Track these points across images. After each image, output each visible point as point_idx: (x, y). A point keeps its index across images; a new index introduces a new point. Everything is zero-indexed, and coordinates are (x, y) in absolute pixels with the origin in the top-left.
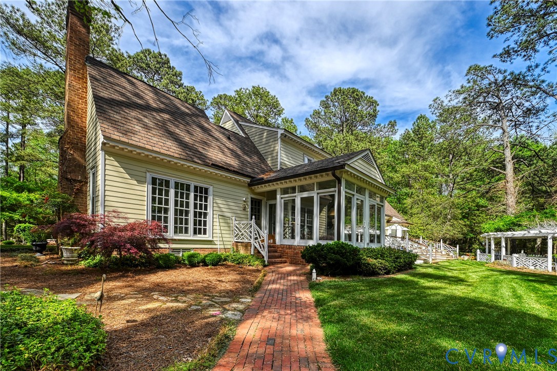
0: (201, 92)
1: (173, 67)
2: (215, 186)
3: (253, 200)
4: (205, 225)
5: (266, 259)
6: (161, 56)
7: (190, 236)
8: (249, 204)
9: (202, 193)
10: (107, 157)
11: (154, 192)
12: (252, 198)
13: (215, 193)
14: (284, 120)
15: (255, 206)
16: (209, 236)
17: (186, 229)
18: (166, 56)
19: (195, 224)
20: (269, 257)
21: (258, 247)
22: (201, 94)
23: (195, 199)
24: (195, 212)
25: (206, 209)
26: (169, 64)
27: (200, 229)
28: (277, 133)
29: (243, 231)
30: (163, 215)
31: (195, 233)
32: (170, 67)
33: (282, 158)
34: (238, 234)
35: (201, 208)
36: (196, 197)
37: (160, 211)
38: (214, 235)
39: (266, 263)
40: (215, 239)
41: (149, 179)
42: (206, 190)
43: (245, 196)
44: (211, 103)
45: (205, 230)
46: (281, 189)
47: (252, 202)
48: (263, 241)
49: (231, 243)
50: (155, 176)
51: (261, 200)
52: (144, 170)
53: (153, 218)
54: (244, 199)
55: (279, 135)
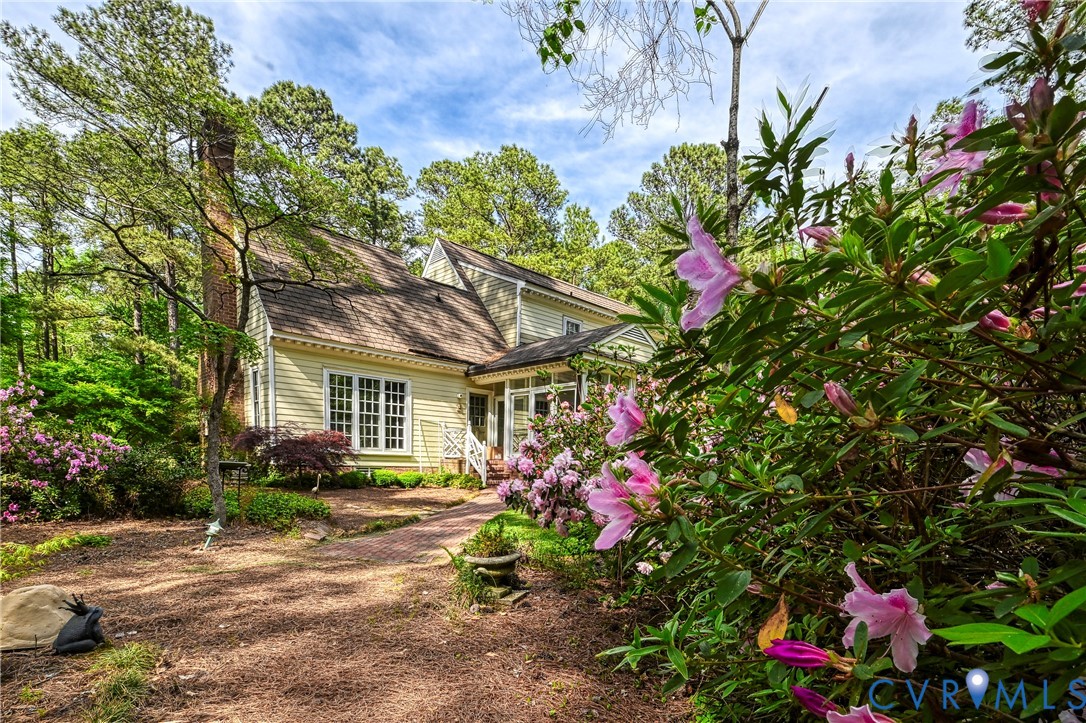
0: (396, 160)
1: (338, 117)
2: (415, 379)
3: (473, 397)
4: (401, 435)
5: (484, 479)
6: (314, 94)
7: (382, 450)
8: (467, 402)
9: (396, 391)
10: (277, 353)
11: (333, 395)
12: (471, 393)
13: (416, 390)
14: (572, 211)
15: (477, 404)
16: (408, 451)
17: (375, 441)
18: (323, 94)
19: (387, 435)
20: (488, 478)
21: (474, 464)
22: (397, 165)
23: (388, 400)
24: (387, 418)
25: (402, 413)
26: (330, 112)
27: (394, 441)
28: (513, 286)
29: (456, 443)
30: (344, 423)
31: (387, 446)
32: (333, 116)
33: (523, 326)
34: (449, 447)
35: (395, 412)
36: (388, 396)
37: (340, 417)
38: (415, 449)
39: (484, 485)
40: (415, 454)
41: (326, 378)
42: (402, 386)
43: (460, 391)
44: (418, 181)
45: (401, 442)
46: (511, 380)
47: (472, 398)
48: (480, 455)
49: (439, 460)
50: (334, 372)
51: (487, 396)
52: (320, 365)
53: (333, 427)
54: (459, 396)
55: (519, 291)
